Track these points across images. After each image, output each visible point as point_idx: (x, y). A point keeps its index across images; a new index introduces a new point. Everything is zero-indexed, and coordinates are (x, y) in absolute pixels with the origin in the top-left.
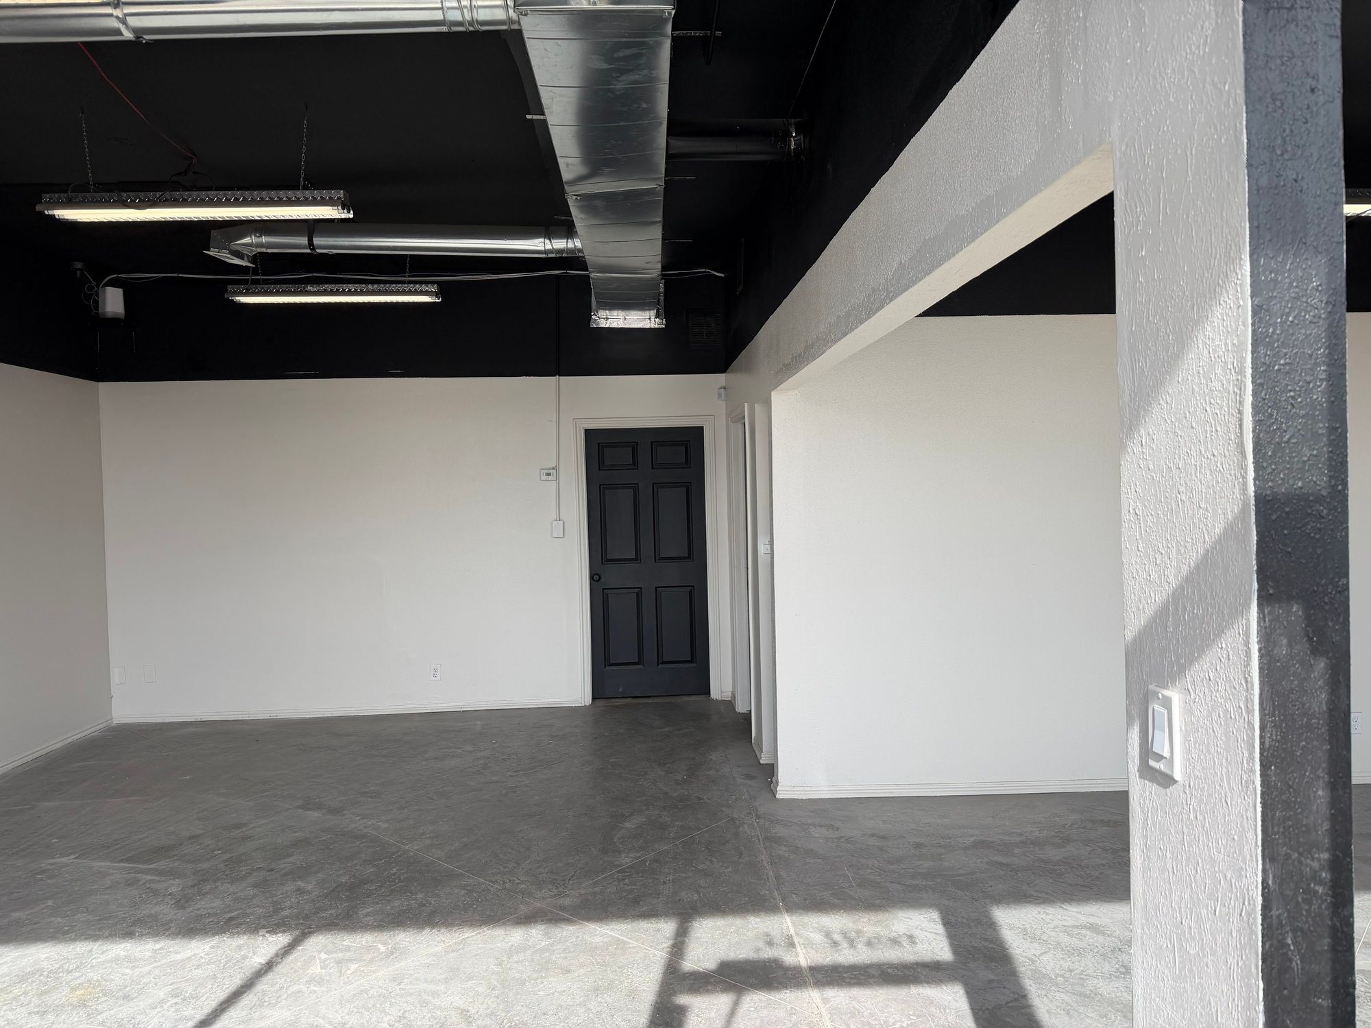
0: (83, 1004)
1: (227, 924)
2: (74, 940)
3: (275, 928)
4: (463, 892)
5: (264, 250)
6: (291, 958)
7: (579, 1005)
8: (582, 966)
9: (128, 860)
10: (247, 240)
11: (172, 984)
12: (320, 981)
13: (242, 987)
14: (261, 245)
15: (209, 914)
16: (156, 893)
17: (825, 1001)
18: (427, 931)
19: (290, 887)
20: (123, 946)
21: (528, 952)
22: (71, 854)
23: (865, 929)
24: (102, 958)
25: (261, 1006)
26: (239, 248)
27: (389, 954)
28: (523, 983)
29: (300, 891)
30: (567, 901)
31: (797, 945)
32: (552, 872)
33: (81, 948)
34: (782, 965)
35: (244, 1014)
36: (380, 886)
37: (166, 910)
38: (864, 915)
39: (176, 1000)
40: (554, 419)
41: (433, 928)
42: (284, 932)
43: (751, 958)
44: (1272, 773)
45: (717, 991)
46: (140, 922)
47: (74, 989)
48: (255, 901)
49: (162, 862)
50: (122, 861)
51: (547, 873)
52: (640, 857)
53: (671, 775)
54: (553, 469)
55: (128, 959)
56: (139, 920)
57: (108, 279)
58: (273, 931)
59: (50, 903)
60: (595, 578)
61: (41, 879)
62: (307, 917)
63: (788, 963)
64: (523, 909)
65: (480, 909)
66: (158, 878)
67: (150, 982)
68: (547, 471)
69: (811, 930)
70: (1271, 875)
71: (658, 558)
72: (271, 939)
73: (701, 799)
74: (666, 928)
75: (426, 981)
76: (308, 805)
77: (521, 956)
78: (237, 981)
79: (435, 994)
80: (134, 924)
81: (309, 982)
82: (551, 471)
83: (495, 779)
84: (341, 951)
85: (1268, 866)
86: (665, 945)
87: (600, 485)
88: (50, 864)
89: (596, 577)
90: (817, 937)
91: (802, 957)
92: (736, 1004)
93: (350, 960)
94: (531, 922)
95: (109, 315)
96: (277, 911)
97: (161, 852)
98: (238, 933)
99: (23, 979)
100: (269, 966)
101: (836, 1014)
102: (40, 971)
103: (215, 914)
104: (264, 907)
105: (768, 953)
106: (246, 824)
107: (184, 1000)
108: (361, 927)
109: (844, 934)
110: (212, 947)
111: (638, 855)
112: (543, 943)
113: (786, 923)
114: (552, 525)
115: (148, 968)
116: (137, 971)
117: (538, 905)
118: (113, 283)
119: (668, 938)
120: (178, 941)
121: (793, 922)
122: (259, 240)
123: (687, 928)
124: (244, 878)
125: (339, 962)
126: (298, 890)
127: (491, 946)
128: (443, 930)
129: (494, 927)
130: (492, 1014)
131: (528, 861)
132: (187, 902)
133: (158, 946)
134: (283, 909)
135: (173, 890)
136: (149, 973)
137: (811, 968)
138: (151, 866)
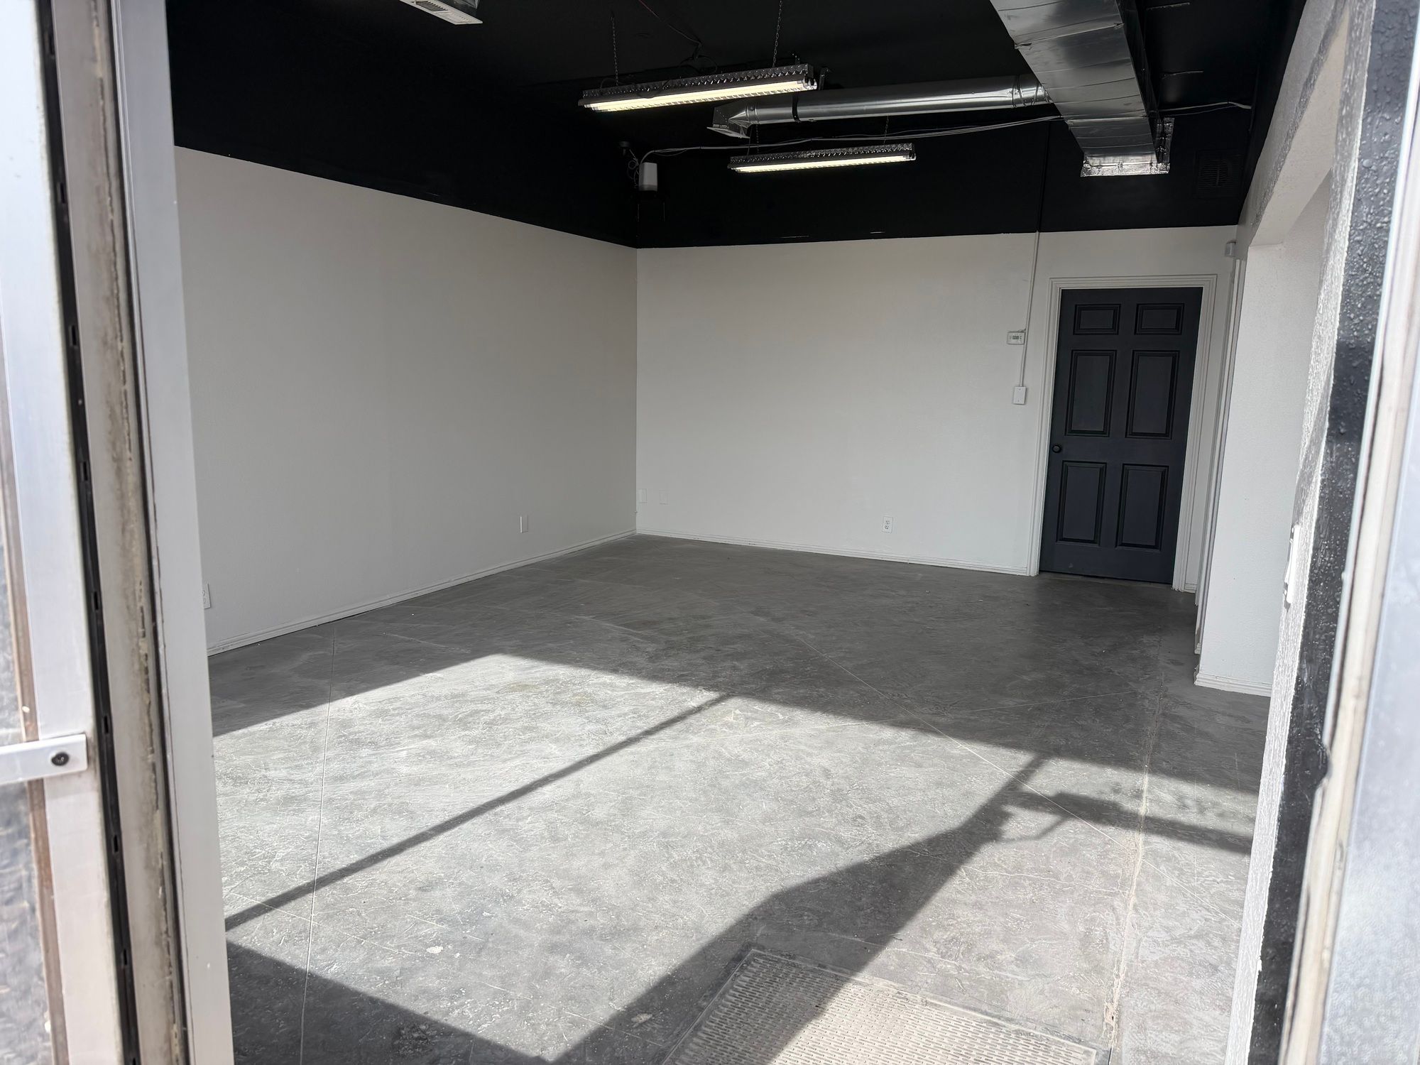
0: (578, 704)
1: (679, 678)
2: (581, 667)
3: (709, 688)
4: (857, 695)
5: (756, 122)
6: (715, 708)
7: (920, 790)
8: (934, 765)
9: (625, 625)
10: (743, 114)
11: (634, 705)
12: (730, 726)
13: (678, 718)
14: (754, 118)
15: (669, 669)
16: (638, 649)
17: (1146, 843)
18: (818, 714)
19: (728, 664)
20: (610, 676)
21: (893, 746)
22: (591, 615)
23: (1225, 804)
24: (595, 681)
25: (687, 732)
26: (736, 122)
27: (784, 722)
28: (880, 764)
29: (734, 668)
30: (942, 720)
31: (1144, 799)
32: (938, 697)
33: (584, 672)
34: (1119, 808)
35: (674, 733)
36: (794, 677)
37: (641, 661)
38: (1231, 793)
39: (634, 715)
40: (1030, 278)
41: (824, 713)
42: (716, 691)
43: (1091, 797)
44: (1321, 588)
45: (1046, 812)
46: (624, 665)
47: (575, 695)
48: (701, 668)
49: (647, 631)
50: (621, 625)
51: (933, 697)
52: (1024, 703)
53: (1090, 647)
54: (1022, 332)
55: (611, 685)
56: (623, 663)
57: (645, 156)
58: (709, 690)
59: (572, 642)
60: (1055, 449)
61: (569, 627)
62: (733, 685)
63: (1126, 809)
64: (902, 717)
65: (866, 708)
66: (642, 641)
67: (620, 702)
68: (1014, 334)
69: (1166, 791)
70: (1306, 674)
71: (1130, 433)
72: (705, 693)
73: (1111, 671)
74: (1023, 758)
75: (806, 745)
76: (758, 612)
77: (886, 747)
78: (676, 713)
79: (809, 755)
80: (620, 665)
81: (723, 725)
82: (1019, 334)
83: (916, 620)
84: (751, 712)
85: (1304, 666)
86: (1014, 770)
87: (1072, 351)
88: (577, 619)
89: (1057, 448)
90: (1168, 798)
91: (1143, 808)
92: (1058, 824)
93: (755, 719)
94: (904, 727)
95: (646, 188)
96: (714, 677)
97: (647, 624)
98: (685, 685)
99: (547, 682)
100: (699, 709)
101: (1151, 855)
102: (557, 680)
103: (673, 670)
104: (706, 673)
105: (1113, 798)
106: (710, 617)
107: (639, 716)
108: (770, 700)
109: (1198, 802)
110: (665, 690)
111: (1023, 701)
112: (908, 743)
113: (1144, 781)
114: (1014, 391)
115: (623, 693)
116: (615, 693)
117: (915, 717)
118: (650, 159)
119: (1020, 766)
120: (645, 681)
121: (1150, 783)
122: (752, 113)
123: (1042, 763)
124: (698, 651)
125: (747, 718)
126: (734, 667)
127: (865, 735)
128: (831, 716)
129: (872, 723)
130: (847, 777)
131: (920, 685)
132: (656, 659)
133: (631, 681)
134: (719, 677)
135: (649, 649)
136: (622, 696)
137: (1147, 818)
138: (640, 632)
